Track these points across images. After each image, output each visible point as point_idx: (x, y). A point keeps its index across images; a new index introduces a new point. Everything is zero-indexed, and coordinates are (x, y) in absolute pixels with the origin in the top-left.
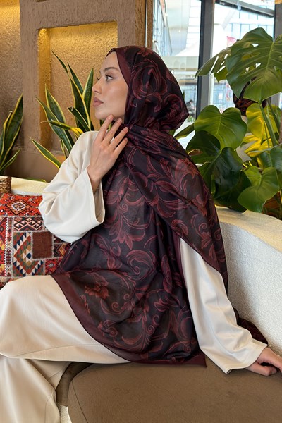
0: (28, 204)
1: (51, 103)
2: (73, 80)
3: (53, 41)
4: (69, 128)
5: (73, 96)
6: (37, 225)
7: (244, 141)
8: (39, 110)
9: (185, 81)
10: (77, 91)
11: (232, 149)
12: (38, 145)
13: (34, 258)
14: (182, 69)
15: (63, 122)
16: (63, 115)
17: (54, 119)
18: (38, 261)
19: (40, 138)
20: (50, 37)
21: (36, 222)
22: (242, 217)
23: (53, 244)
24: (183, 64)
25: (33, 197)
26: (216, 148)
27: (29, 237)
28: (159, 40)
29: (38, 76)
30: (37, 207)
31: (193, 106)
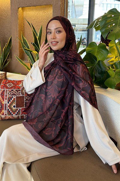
0: (14, 84)
1: (24, 40)
2: (33, 30)
3: (24, 13)
4: (32, 51)
5: (33, 37)
6: (18, 93)
7: (108, 57)
8: (19, 43)
9: (82, 29)
10: (35, 35)
11: (102, 61)
12: (18, 59)
13: (16, 107)
14: (81, 24)
15: (29, 49)
16: (29, 46)
17: (25, 47)
18: (18, 109)
19: (19, 55)
20: (23, 11)
22: (106, 91)
23: (25, 101)
24: (81, 22)
25: (16, 81)
26: (95, 61)
27: (15, 98)
28: (70, 11)
29: (18, 28)
30: (18, 85)
31: (85, 41)
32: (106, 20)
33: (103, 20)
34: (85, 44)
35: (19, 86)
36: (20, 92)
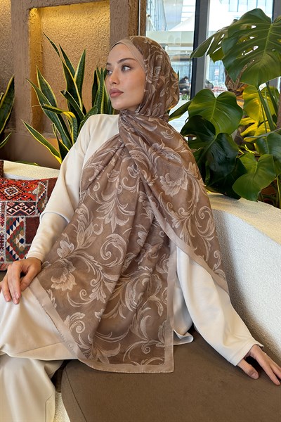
0: (20, 189)
1: (43, 85)
2: (65, 62)
3: (44, 20)
4: (61, 112)
5: (65, 77)
6: (30, 210)
7: (240, 123)
8: (31, 92)
9: (179, 57)
10: (69, 73)
11: (227, 135)
12: (30, 128)
13: (27, 243)
14: (177, 44)
15: (56, 106)
16: (55, 98)
19: (31, 120)
20: (41, 17)
21: (29, 207)
22: (237, 205)
24: (178, 39)
25: (26, 182)
26: (211, 133)
27: (22, 222)
29: (29, 57)
30: (30, 192)
31: (188, 83)
32: (238, 38)
33: (229, 38)
34: (187, 92)
35: (34, 192)
36: (36, 208)
